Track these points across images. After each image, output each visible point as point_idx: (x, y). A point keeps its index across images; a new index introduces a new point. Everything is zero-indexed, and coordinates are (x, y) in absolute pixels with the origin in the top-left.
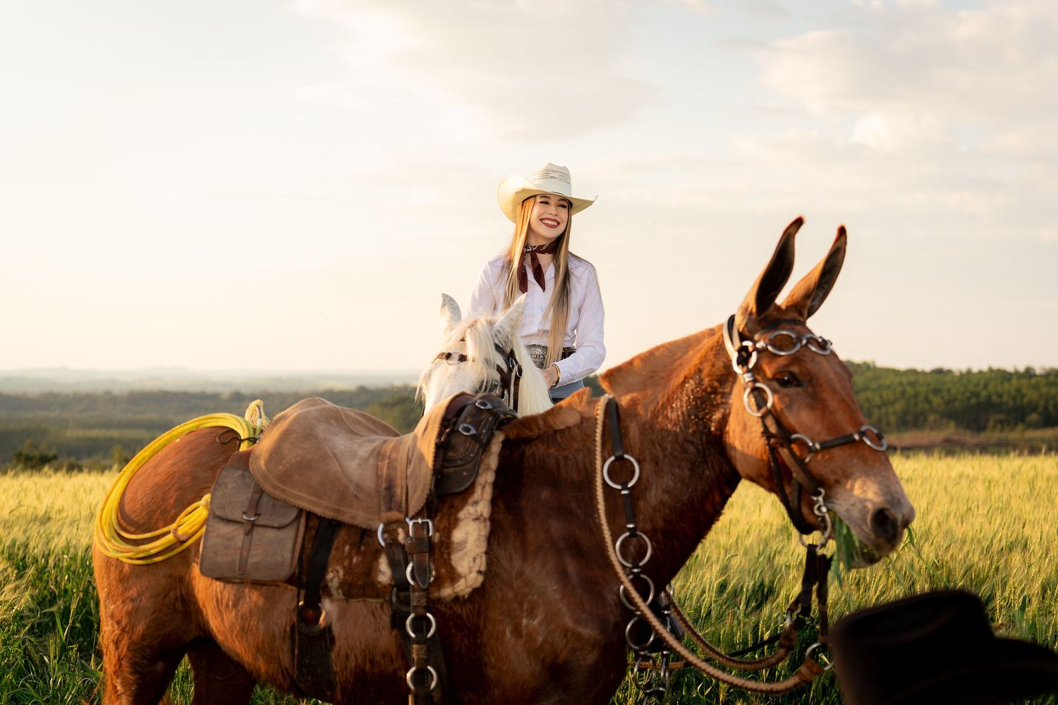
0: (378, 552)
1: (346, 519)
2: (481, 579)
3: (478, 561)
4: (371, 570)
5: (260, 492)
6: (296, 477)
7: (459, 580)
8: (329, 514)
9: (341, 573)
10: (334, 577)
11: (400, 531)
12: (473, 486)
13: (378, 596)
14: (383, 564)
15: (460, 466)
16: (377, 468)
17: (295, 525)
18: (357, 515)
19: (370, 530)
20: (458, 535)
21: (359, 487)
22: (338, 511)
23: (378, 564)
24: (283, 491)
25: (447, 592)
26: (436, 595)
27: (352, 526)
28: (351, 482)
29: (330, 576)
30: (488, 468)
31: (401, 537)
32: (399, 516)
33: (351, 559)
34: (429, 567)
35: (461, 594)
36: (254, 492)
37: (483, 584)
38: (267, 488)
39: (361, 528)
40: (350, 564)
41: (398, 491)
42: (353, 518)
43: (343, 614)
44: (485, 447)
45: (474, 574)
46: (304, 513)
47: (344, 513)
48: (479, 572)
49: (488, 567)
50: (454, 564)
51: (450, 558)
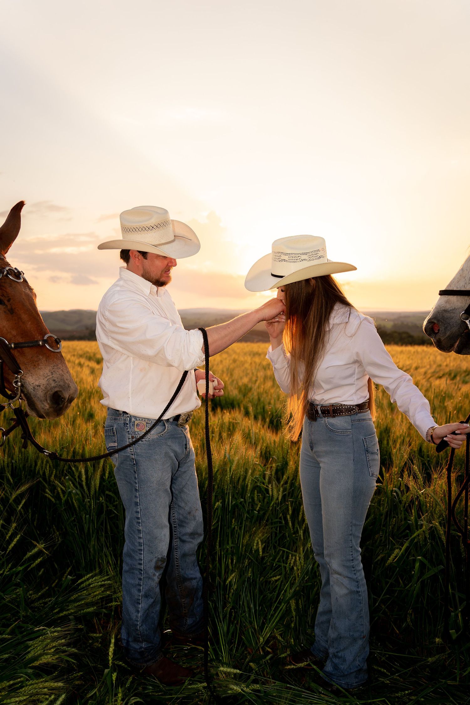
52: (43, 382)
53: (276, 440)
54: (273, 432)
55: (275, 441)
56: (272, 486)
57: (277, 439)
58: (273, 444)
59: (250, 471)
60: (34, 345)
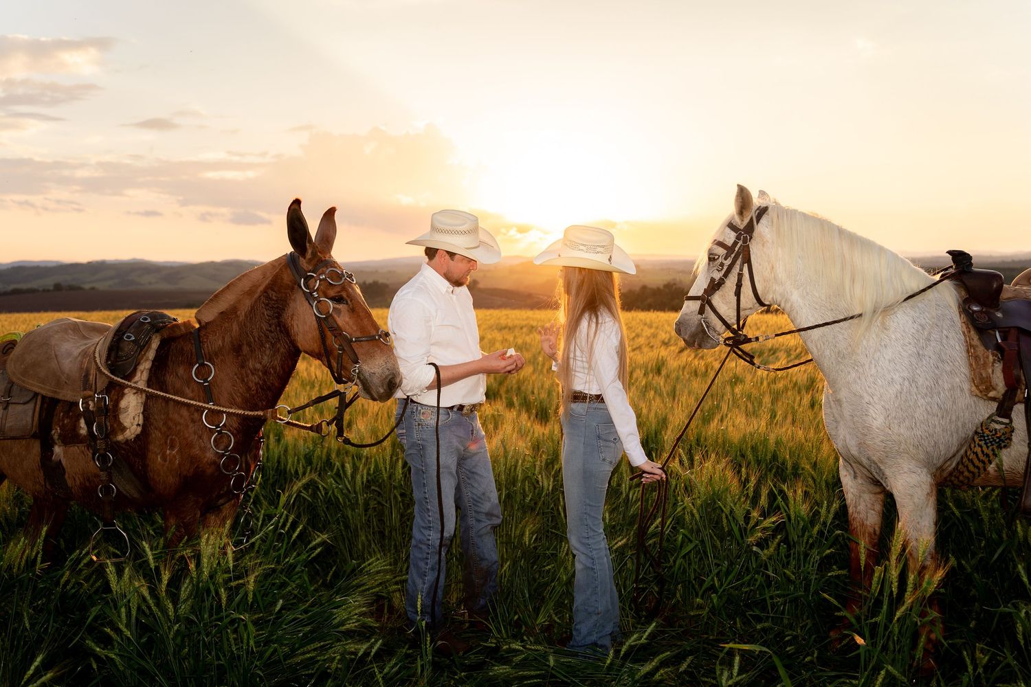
0: (79, 415)
1: (60, 397)
2: (139, 429)
3: (137, 419)
4: (75, 426)
5: (12, 383)
6: (31, 372)
8: (50, 394)
9: (59, 431)
10: (56, 432)
11: (90, 403)
12: (135, 370)
13: (81, 442)
14: (82, 423)
15: (124, 360)
16: (82, 363)
17: (34, 401)
18: (66, 394)
19: (76, 402)
20: (123, 404)
21: (68, 377)
22: (55, 392)
23: (79, 423)
24: (24, 381)
25: (120, 438)
26: (115, 439)
27: (65, 401)
28: (63, 373)
29: (53, 432)
30: (147, 360)
31: (91, 408)
32: (91, 393)
33: (64, 421)
34: (106, 425)
35: (129, 438)
36: (8, 383)
37: (142, 432)
38: (15, 380)
39: (69, 402)
40: (63, 424)
41: (91, 377)
43: (65, 453)
44: (144, 347)
46: (36, 394)
47: (59, 393)
48: (138, 425)
49: (144, 420)
50: (122, 421)
51: (119, 418)
52: (378, 370)
53: (545, 432)
54: (541, 424)
55: (543, 434)
56: (542, 476)
57: (547, 432)
58: (541, 436)
59: (520, 461)
60: (372, 339)
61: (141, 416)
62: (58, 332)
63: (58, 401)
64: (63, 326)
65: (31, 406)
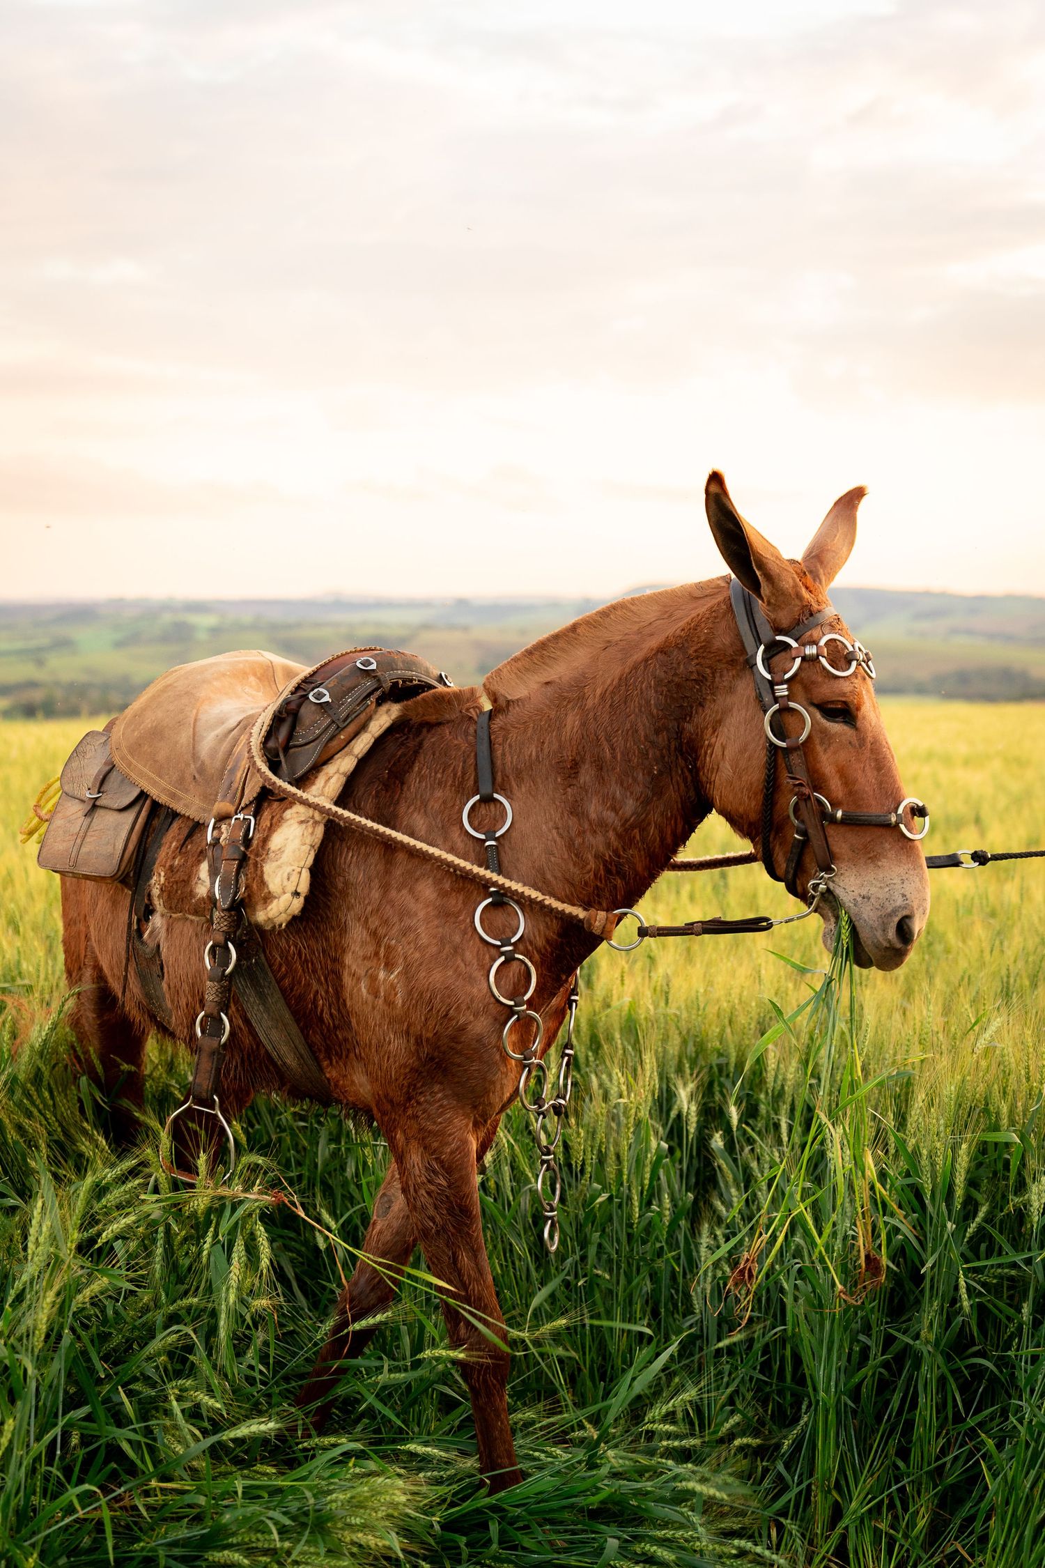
0: (202, 851)
1: (179, 807)
2: (298, 904)
3: (296, 878)
4: (191, 876)
5: (112, 765)
6: (146, 748)
7: (272, 902)
8: (164, 798)
9: (163, 879)
10: (158, 881)
11: (224, 828)
13: (194, 912)
14: (204, 870)
15: (301, 745)
17: (137, 807)
18: (190, 805)
19: (201, 824)
20: (277, 840)
21: (203, 767)
22: (173, 796)
23: (200, 869)
24: (129, 764)
25: (260, 915)
26: (254, 918)
27: (186, 817)
28: (196, 757)
29: (154, 880)
30: (351, 753)
31: (224, 838)
32: (230, 807)
33: (174, 860)
34: (237, 880)
35: (277, 921)
36: (106, 764)
37: (304, 910)
38: (118, 759)
39: (193, 820)
40: (172, 866)
42: (186, 806)
44: (347, 724)
45: (288, 896)
46: (143, 796)
47: (180, 799)
48: (296, 894)
49: (311, 885)
50: (266, 877)
51: (262, 872)
61: (306, 875)
62: (224, 675)
63: (175, 815)
64: (241, 666)
65: (129, 817)
